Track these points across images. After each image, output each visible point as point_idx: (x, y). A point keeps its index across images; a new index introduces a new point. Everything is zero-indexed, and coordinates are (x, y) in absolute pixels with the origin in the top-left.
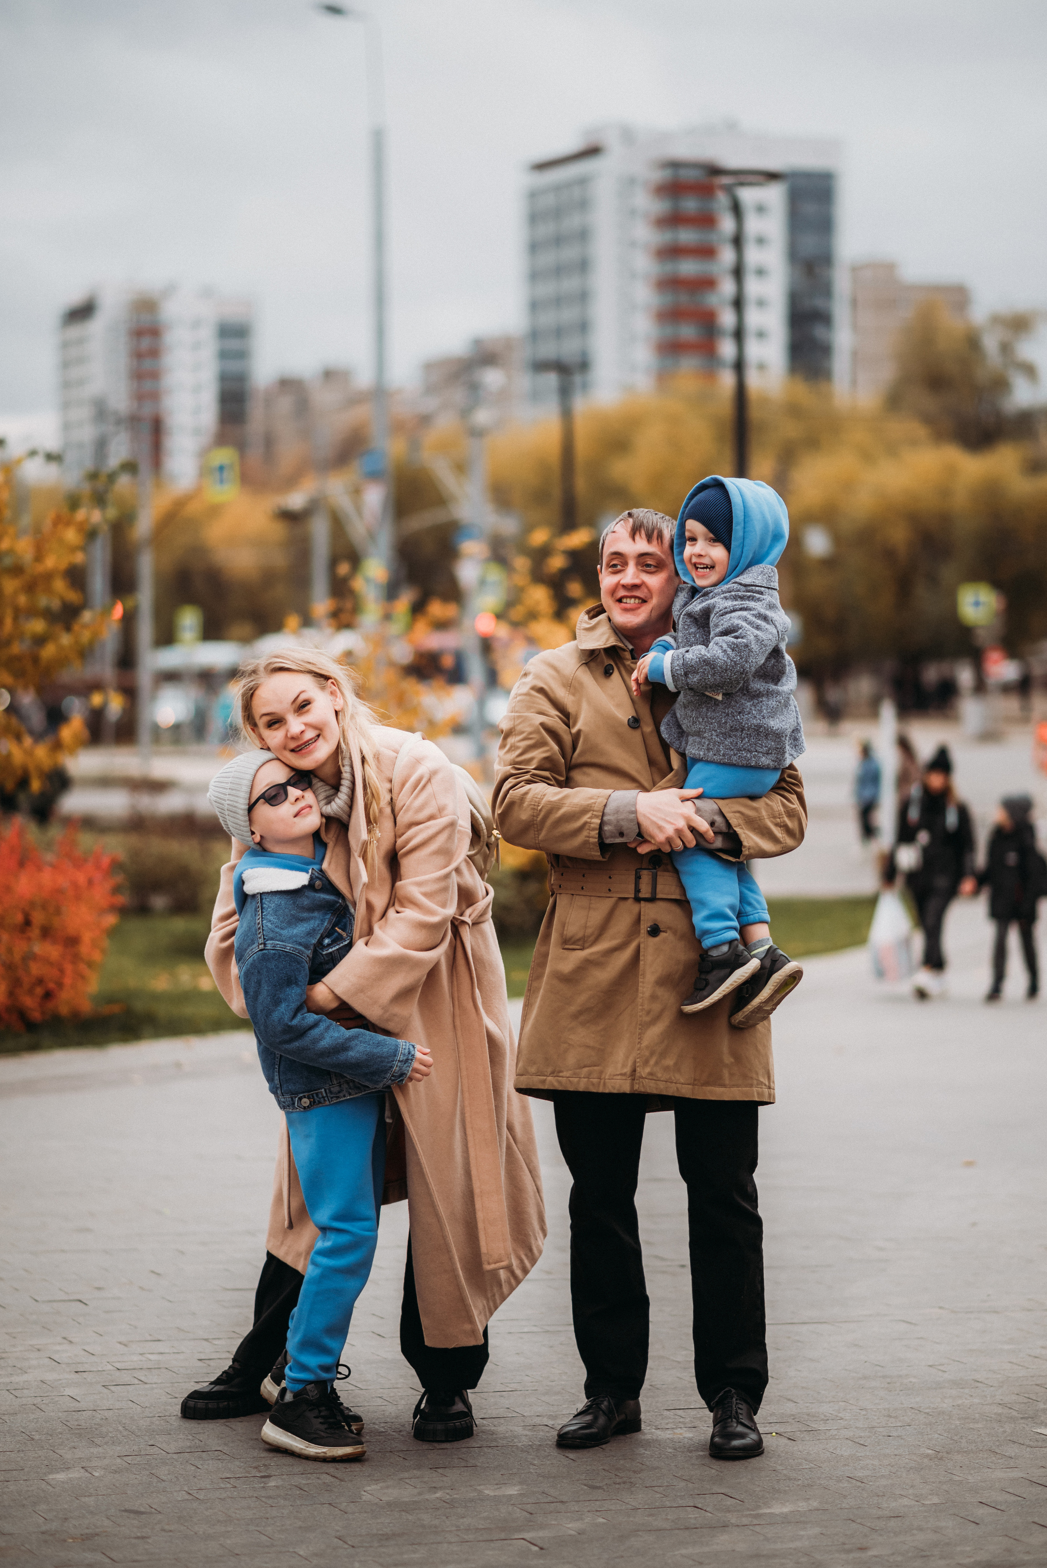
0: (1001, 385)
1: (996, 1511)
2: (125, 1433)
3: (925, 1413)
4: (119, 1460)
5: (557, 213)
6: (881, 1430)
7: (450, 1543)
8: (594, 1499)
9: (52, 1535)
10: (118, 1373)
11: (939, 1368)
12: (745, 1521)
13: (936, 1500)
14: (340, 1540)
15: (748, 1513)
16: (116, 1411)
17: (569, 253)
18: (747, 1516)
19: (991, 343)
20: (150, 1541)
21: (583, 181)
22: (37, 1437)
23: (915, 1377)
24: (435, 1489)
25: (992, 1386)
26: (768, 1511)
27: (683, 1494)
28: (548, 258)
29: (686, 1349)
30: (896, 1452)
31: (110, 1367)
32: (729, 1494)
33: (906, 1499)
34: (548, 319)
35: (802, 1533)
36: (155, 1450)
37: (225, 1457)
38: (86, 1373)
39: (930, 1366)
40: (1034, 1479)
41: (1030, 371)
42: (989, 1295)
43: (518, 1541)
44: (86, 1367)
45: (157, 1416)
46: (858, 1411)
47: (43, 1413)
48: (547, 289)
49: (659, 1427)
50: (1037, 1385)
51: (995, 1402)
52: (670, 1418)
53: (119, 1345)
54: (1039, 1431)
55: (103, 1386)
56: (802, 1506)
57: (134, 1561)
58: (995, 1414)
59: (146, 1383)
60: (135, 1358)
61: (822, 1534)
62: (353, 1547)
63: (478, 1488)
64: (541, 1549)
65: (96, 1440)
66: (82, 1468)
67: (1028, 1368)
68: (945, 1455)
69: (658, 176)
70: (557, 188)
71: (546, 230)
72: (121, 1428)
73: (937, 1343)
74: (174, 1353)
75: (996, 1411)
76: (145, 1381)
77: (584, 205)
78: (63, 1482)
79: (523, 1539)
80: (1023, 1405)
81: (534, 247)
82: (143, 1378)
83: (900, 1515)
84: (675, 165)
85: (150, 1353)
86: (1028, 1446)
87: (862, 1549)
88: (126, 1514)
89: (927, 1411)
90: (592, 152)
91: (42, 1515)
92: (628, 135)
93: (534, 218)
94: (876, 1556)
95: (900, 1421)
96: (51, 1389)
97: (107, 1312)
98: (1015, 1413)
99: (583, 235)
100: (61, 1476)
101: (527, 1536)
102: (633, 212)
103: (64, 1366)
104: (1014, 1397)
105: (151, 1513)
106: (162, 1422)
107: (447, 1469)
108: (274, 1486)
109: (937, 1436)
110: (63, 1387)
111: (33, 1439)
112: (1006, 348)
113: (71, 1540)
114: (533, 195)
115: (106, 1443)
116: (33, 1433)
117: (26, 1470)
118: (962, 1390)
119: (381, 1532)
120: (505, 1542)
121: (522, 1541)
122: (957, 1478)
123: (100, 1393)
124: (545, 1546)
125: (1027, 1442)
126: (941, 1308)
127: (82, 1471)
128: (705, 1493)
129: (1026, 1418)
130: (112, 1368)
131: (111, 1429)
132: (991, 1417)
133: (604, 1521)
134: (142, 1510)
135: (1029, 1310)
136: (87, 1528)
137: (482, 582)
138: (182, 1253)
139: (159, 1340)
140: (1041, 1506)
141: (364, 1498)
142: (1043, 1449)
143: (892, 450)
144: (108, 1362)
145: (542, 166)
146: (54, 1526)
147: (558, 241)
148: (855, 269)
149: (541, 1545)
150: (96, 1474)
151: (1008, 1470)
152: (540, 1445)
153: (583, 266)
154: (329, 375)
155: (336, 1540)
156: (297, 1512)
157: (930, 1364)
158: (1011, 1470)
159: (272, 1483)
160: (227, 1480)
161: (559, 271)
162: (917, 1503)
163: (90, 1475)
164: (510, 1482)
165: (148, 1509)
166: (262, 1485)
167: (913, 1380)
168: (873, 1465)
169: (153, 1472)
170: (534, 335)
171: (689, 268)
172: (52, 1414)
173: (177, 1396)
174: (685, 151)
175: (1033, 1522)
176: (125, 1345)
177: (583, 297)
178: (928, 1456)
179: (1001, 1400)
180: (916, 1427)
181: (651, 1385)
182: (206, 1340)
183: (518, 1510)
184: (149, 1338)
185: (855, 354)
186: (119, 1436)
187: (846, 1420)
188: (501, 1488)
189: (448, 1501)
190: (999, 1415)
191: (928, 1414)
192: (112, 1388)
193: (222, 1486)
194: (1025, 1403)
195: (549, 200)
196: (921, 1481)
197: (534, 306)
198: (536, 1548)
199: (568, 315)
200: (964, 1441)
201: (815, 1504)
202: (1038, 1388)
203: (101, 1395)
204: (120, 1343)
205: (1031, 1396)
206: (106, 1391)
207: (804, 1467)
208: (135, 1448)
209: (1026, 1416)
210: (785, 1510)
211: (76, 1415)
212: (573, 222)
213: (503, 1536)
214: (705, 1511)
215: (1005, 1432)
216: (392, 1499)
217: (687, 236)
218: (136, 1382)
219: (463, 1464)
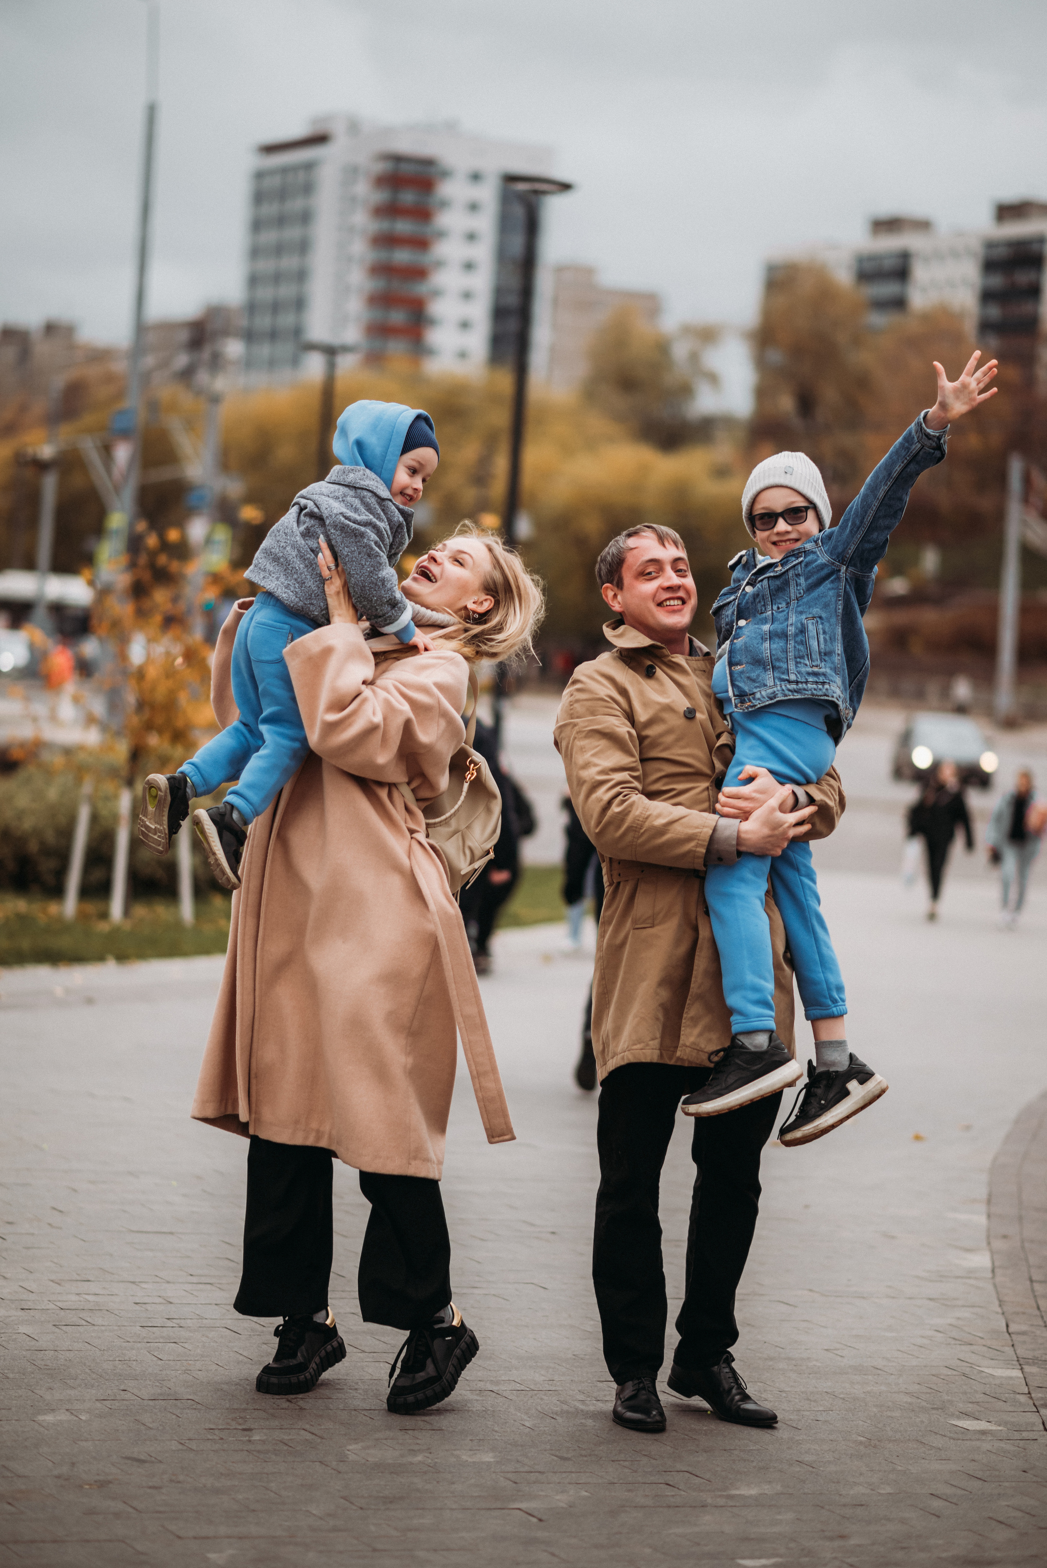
0: (686, 391)
1: (948, 1504)
2: (94, 1376)
3: (841, 1398)
4: (98, 1405)
5: (283, 194)
6: (808, 1413)
7: (452, 1509)
8: (569, 1470)
9: (66, 1480)
10: (62, 1313)
11: (836, 1352)
12: (721, 1502)
13: (889, 1490)
14: (347, 1500)
15: (720, 1493)
16: (77, 1352)
17: (292, 233)
18: (720, 1496)
19: (680, 351)
20: (164, 1491)
21: (309, 166)
22: (11, 1376)
23: (817, 1360)
24: (413, 1452)
25: (892, 1374)
26: (737, 1492)
27: (649, 1470)
28: (270, 237)
29: (592, 1319)
30: (831, 1437)
31: (51, 1306)
32: (694, 1473)
33: (861, 1487)
34: (266, 293)
35: (779, 1517)
36: (128, 1396)
37: (199, 1406)
38: (32, 1311)
39: (827, 1350)
40: (971, 1473)
41: (713, 379)
42: (849, 1280)
43: (514, 1510)
44: (30, 1305)
45: (117, 1359)
46: (778, 1392)
47: (7, 1351)
48: (266, 265)
49: (598, 1399)
50: (933, 1375)
51: (901, 1390)
52: (605, 1390)
53: (51, 1283)
54: (954, 1423)
55: (54, 1325)
56: (767, 1489)
57: (157, 1512)
58: (906, 1402)
59: (94, 1325)
60: (74, 1298)
61: (798, 1519)
62: (361, 1508)
63: (455, 1453)
64: (540, 1520)
65: (69, 1382)
66: (67, 1410)
67: (918, 1357)
68: (878, 1443)
69: (380, 167)
70: (284, 170)
71: (270, 209)
72: (87, 1370)
73: (823, 1326)
74: (108, 1295)
75: (905, 1400)
76: (93, 1323)
77: (308, 189)
78: (54, 1424)
79: (519, 1509)
80: (928, 1395)
81: (257, 225)
82: (89, 1319)
83: (862, 1503)
84: (398, 159)
85: (85, 1294)
86: (950, 1438)
87: (842, 1537)
88: (129, 1462)
89: (842, 1396)
90: (319, 139)
91: (50, 1458)
92: (354, 127)
93: (259, 197)
94: (859, 1546)
95: (821, 1405)
96: (5, 1326)
97: (28, 1248)
98: (924, 1404)
99: (306, 217)
100: (49, 1418)
101: (523, 1506)
102: (353, 199)
103: (8, 1302)
104: (917, 1387)
105: (153, 1462)
106: (124, 1366)
107: (416, 1431)
108: (260, 1440)
109: (861, 1423)
110: (16, 1324)
111: (8, 1378)
112: (694, 358)
113: (87, 1487)
114: (260, 175)
115: (80, 1385)
116: (6, 1371)
117: (14, 1409)
118: (866, 1377)
119: (381, 1495)
120: (503, 1511)
121: (518, 1511)
122: (900, 1468)
123: (54, 1333)
124: (543, 1518)
125: (949, 1434)
126: (811, 1290)
127: (68, 1413)
128: (671, 1470)
129: (937, 1409)
130: (54, 1306)
131: (79, 1372)
132: (904, 1406)
133: (586, 1494)
134: (142, 1458)
135: (893, 1298)
136: (98, 1475)
137: (209, 541)
138: (75, 1191)
139: (89, 1281)
140: (989, 1501)
141: (351, 1458)
142: (966, 1442)
143: (591, 444)
144: (49, 1301)
145: (270, 149)
146: (65, 1470)
147: (281, 221)
148: (560, 269)
149: (539, 1516)
150: (83, 1418)
151: (943, 1462)
152: (494, 1411)
153: (304, 247)
154: (51, 329)
155: (342, 1501)
156: (293, 1468)
157: (826, 1348)
158: (945, 1462)
159: (256, 1437)
160: (211, 1431)
161: (279, 250)
162: (873, 1492)
163: (77, 1419)
164: (481, 1448)
165: (149, 1458)
166: (247, 1438)
167: (818, 1364)
168: (814, 1449)
169: (138, 1418)
170: (252, 307)
171: (402, 256)
172: (15, 1352)
173: (129, 1339)
174: (406, 146)
175: (989, 1518)
176: (59, 1284)
177: (302, 276)
178: (861, 1443)
179: (906, 1388)
180: (838, 1412)
181: (574, 1355)
182: (133, 1283)
183: (502, 1479)
184: (78, 1278)
185: (553, 349)
186: (89, 1378)
187: (771, 1401)
188: (476, 1454)
189: (431, 1465)
190: (910, 1404)
191: (844, 1399)
192: (64, 1328)
193: (210, 1437)
194: (929, 1393)
195: (273, 182)
196: (867, 1469)
197: (253, 281)
198: (534, 1520)
199: (286, 291)
200: (888, 1429)
201: (779, 1488)
202: (935, 1378)
203: (55, 1334)
204: (52, 1281)
205: (932, 1386)
206: (57, 1330)
207: (751, 1448)
208: (110, 1392)
209: (936, 1406)
210: (753, 1492)
211: (40, 1355)
212: (296, 205)
213: (499, 1505)
214: (678, 1488)
215: (922, 1422)
216: (377, 1460)
217: (403, 227)
218: (84, 1323)
219: (429, 1427)
